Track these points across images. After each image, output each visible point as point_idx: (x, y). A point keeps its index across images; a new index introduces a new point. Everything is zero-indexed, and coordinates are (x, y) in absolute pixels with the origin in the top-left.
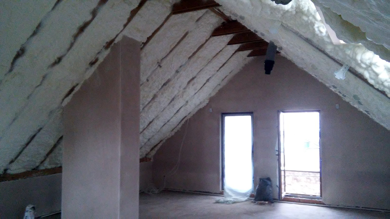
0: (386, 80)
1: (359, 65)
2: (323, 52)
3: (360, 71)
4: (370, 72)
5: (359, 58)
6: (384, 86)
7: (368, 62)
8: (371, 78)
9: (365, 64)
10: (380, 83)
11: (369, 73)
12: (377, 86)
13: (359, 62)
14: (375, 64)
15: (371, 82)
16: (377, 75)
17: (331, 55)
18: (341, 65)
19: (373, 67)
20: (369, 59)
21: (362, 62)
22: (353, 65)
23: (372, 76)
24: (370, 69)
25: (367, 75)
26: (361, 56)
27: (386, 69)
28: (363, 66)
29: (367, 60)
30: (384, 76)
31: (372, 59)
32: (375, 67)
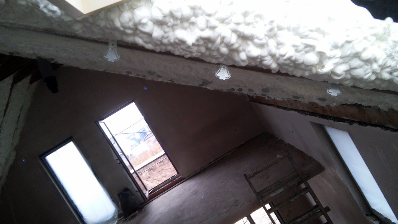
0: (163, 37)
1: (124, 33)
2: (75, 37)
3: (130, 39)
4: (141, 35)
5: (118, 24)
6: (165, 45)
7: (131, 24)
8: (146, 43)
9: (129, 28)
10: (159, 43)
11: (141, 38)
12: (158, 49)
13: (122, 29)
14: (140, 23)
15: (149, 46)
16: (149, 35)
17: (87, 36)
18: (106, 43)
19: (140, 28)
20: (130, 20)
21: (125, 28)
22: (118, 37)
23: (146, 40)
24: (138, 32)
25: (140, 41)
26: (120, 20)
27: (154, 23)
28: (129, 31)
29: (128, 23)
30: (157, 33)
31: (133, 18)
32: (143, 27)
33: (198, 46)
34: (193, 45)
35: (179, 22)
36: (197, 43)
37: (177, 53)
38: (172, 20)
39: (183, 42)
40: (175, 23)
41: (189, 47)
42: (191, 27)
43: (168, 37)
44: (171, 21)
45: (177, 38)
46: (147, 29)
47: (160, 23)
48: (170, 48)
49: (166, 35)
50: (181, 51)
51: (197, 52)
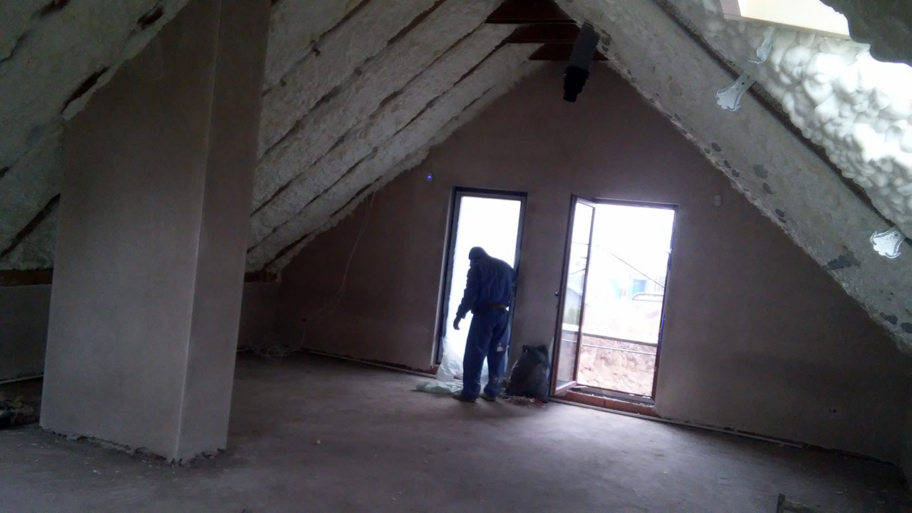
0: (831, 120)
1: (775, 78)
2: (696, 38)
3: (776, 91)
4: (799, 96)
5: (777, 59)
6: (825, 134)
7: (796, 71)
8: (798, 112)
9: (790, 75)
10: (818, 125)
11: (796, 99)
12: (808, 134)
13: (777, 69)
14: (812, 78)
15: (798, 121)
16: (813, 104)
17: (716, 46)
18: (735, 76)
19: (807, 85)
20: (800, 64)
21: (783, 70)
22: (762, 76)
23: (801, 107)
24: (798, 88)
25: (789, 103)
26: (784, 55)
27: (834, 91)
28: (785, 79)
29: (794, 66)
30: (827, 108)
31: (808, 63)
32: (811, 86)
33: (879, 170)
34: (872, 163)
35: (876, 113)
36: (879, 164)
37: (834, 159)
38: (866, 103)
39: (857, 148)
40: (869, 111)
41: (861, 162)
42: (891, 133)
43: (840, 125)
44: (863, 104)
45: (852, 136)
46: (815, 93)
47: (843, 97)
48: (828, 144)
49: (839, 120)
50: (844, 159)
51: (869, 178)
